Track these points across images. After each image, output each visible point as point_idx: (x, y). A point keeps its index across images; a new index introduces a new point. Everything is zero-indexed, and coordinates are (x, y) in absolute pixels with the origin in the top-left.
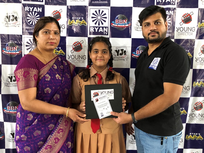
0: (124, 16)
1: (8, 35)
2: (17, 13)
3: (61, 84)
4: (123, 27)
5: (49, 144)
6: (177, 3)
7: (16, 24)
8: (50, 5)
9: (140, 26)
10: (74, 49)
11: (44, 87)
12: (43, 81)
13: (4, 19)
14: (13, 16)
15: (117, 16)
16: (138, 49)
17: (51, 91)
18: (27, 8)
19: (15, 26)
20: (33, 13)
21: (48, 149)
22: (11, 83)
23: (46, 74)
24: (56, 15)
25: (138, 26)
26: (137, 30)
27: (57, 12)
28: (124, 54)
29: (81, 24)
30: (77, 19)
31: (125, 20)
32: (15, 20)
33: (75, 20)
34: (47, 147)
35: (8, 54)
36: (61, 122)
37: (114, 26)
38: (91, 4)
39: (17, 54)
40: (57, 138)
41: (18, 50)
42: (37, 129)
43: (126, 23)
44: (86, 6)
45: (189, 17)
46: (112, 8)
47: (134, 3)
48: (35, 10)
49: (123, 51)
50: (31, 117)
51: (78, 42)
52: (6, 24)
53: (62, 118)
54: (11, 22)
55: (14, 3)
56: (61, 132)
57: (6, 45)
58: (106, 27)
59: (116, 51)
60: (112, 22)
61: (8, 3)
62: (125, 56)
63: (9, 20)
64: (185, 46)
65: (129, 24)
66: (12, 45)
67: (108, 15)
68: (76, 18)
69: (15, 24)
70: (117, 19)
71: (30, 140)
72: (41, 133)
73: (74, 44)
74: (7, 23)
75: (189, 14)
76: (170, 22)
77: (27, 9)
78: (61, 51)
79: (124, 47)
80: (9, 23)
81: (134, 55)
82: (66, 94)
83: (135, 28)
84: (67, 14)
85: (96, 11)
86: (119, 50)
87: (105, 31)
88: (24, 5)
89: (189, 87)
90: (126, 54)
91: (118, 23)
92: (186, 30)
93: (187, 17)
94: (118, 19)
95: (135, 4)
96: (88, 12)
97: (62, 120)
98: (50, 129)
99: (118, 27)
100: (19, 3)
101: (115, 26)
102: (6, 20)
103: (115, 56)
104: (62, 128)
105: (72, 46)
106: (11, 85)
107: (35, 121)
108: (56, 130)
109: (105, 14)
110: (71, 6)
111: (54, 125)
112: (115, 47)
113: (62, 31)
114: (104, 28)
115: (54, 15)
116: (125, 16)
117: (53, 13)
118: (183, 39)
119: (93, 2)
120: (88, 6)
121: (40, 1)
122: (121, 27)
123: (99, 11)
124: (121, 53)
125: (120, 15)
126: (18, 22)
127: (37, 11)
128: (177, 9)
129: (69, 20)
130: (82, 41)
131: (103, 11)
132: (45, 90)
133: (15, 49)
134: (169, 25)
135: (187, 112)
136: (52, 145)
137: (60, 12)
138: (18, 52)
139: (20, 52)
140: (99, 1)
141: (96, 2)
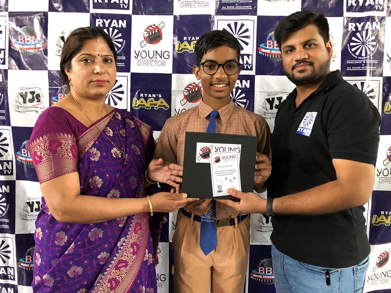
3: (122, 166)
4: (280, 56)
10: (185, 96)
15: (270, 35)
17: (102, 182)
20: (111, 29)
23: (91, 148)
24: (153, 32)
27: (154, 26)
33: (189, 42)
36: (122, 248)
37: (265, 53)
38: (219, 12)
46: (259, 17)
49: (282, 101)
50: (63, 238)
51: (194, 83)
52: (59, 52)
53: (126, 238)
56: (122, 267)
58: (248, 56)
59: (268, 100)
60: (260, 45)
67: (253, 33)
68: (191, 39)
70: (269, 40)
71: (61, 285)
72: (83, 271)
73: (187, 88)
76: (374, 43)
77: (99, 23)
78: (161, 102)
79: (283, 93)
82: (133, 188)
84: (174, 31)
85: (229, 24)
86: (273, 99)
87: (247, 63)
88: (95, 17)
91: (272, 46)
94: (272, 40)
97: (124, 242)
98: (101, 263)
99: (272, 55)
101: (267, 53)
102: (60, 44)
103: (267, 109)
104: (125, 259)
105: (183, 92)
109: (247, 30)
113: (164, 63)
114: (246, 57)
115: (149, 34)
117: (146, 29)
119: (224, 8)
120: (213, 16)
123: (236, 24)
124: (278, 104)
127: (117, 26)
129: (177, 43)
131: (242, 25)
132: (91, 181)
134: (373, 49)
137: (160, 27)
140: (235, 6)
141: (229, 8)
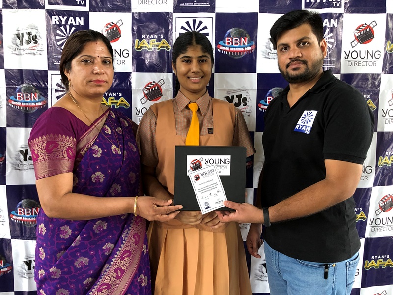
0: (241, 30)
1: (21, 71)
2: (36, 29)
4: (240, 53)
5: (105, 282)
6: (346, 4)
7: (35, 49)
8: (100, 12)
9: (273, 50)
10: (146, 95)
11: (90, 170)
12: (89, 158)
13: (11, 40)
14: (29, 34)
15: (229, 32)
16: (270, 95)
17: (104, 177)
18: (55, 18)
19: (34, 54)
20: (68, 27)
21: (104, 291)
22: (24, 163)
23: (93, 145)
25: (270, 49)
26: (268, 58)
27: (113, 24)
28: (244, 105)
29: (159, 47)
30: (152, 38)
31: (244, 39)
32: (33, 42)
33: (148, 40)
34: (101, 286)
35: (20, 107)
38: (177, 9)
39: (37, 106)
40: (120, 269)
41: (40, 100)
42: (81, 256)
43: (246, 44)
44: (168, 14)
45: (368, 30)
46: (218, 15)
47: (261, 5)
48: (71, 22)
49: (241, 99)
50: (68, 231)
51: (154, 82)
52: (15, 50)
54: (25, 46)
55: (30, 9)
57: (17, 90)
59: (227, 98)
60: (219, 43)
61: (19, 8)
62: (245, 108)
63: (22, 42)
64: (361, 87)
65: (252, 45)
66: (28, 90)
67: (211, 30)
68: (149, 37)
69: (33, 49)
70: (228, 37)
71: (68, 276)
72: (89, 261)
73: (147, 87)
74: (17, 47)
75: (368, 24)
76: (332, 40)
77: (55, 20)
78: (122, 101)
79: (243, 91)
80: (21, 47)
81: (263, 107)
82: (132, 182)
83: (265, 54)
84: (133, 29)
85: (188, 21)
86: (233, 97)
88: (50, 13)
89: (370, 168)
90: (246, 104)
91: (231, 43)
92: (362, 56)
93: (365, 32)
94: (230, 37)
95: (263, 8)
96: (172, 24)
98: (106, 253)
99: (231, 53)
100: (40, 9)
102: (15, 42)
104: (129, 249)
105: (144, 90)
106: (25, 167)
107: (75, 240)
108: (117, 254)
109: (205, 28)
110: (139, 14)
111: (113, 245)
112: (225, 90)
113: (123, 62)
115: (108, 31)
116: (243, 31)
117: (105, 27)
118: (358, 74)
119: (182, 5)
120: (171, 13)
121: (80, 5)
122: (237, 52)
123: (194, 21)
124: (237, 102)
125: (233, 29)
126: (40, 46)
127: (74, 24)
128: (345, 15)
129: (137, 40)
130: (162, 81)
132: (93, 176)
133: (34, 98)
134: (331, 46)
135: (367, 216)
136: (111, 282)
137: (118, 24)
138: (40, 104)
139: (44, 102)
140: (193, 3)
141: (187, 5)
